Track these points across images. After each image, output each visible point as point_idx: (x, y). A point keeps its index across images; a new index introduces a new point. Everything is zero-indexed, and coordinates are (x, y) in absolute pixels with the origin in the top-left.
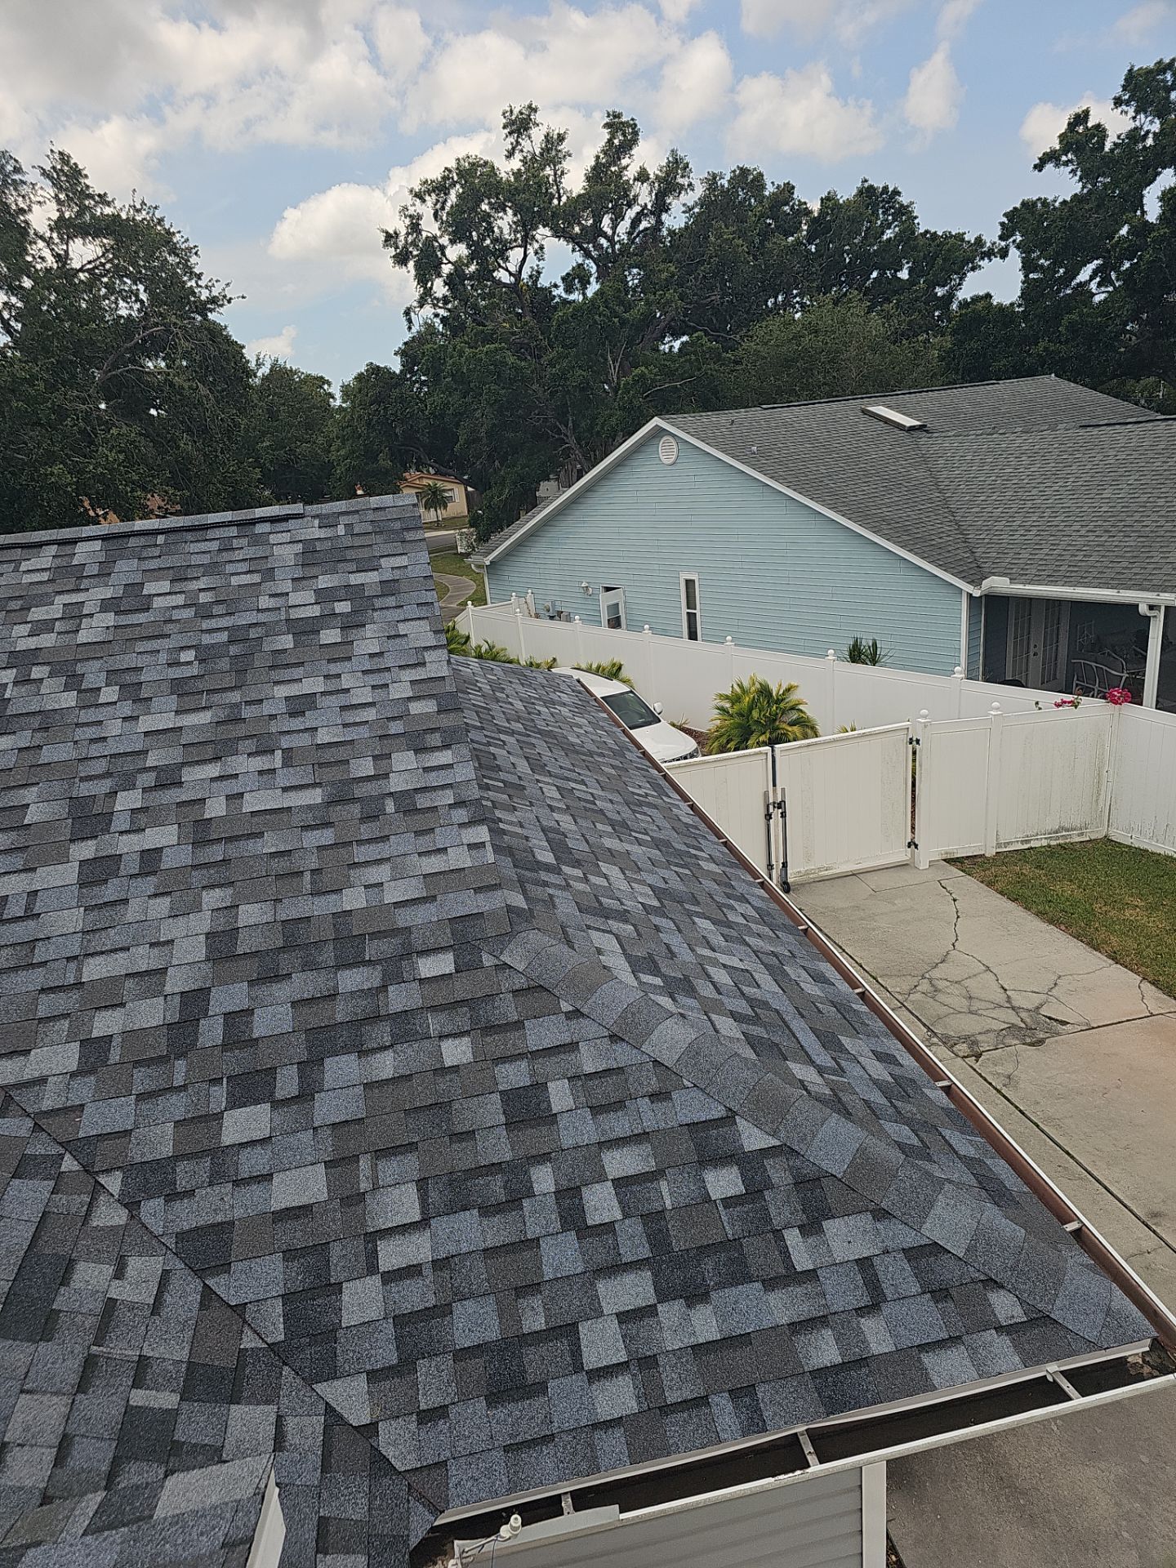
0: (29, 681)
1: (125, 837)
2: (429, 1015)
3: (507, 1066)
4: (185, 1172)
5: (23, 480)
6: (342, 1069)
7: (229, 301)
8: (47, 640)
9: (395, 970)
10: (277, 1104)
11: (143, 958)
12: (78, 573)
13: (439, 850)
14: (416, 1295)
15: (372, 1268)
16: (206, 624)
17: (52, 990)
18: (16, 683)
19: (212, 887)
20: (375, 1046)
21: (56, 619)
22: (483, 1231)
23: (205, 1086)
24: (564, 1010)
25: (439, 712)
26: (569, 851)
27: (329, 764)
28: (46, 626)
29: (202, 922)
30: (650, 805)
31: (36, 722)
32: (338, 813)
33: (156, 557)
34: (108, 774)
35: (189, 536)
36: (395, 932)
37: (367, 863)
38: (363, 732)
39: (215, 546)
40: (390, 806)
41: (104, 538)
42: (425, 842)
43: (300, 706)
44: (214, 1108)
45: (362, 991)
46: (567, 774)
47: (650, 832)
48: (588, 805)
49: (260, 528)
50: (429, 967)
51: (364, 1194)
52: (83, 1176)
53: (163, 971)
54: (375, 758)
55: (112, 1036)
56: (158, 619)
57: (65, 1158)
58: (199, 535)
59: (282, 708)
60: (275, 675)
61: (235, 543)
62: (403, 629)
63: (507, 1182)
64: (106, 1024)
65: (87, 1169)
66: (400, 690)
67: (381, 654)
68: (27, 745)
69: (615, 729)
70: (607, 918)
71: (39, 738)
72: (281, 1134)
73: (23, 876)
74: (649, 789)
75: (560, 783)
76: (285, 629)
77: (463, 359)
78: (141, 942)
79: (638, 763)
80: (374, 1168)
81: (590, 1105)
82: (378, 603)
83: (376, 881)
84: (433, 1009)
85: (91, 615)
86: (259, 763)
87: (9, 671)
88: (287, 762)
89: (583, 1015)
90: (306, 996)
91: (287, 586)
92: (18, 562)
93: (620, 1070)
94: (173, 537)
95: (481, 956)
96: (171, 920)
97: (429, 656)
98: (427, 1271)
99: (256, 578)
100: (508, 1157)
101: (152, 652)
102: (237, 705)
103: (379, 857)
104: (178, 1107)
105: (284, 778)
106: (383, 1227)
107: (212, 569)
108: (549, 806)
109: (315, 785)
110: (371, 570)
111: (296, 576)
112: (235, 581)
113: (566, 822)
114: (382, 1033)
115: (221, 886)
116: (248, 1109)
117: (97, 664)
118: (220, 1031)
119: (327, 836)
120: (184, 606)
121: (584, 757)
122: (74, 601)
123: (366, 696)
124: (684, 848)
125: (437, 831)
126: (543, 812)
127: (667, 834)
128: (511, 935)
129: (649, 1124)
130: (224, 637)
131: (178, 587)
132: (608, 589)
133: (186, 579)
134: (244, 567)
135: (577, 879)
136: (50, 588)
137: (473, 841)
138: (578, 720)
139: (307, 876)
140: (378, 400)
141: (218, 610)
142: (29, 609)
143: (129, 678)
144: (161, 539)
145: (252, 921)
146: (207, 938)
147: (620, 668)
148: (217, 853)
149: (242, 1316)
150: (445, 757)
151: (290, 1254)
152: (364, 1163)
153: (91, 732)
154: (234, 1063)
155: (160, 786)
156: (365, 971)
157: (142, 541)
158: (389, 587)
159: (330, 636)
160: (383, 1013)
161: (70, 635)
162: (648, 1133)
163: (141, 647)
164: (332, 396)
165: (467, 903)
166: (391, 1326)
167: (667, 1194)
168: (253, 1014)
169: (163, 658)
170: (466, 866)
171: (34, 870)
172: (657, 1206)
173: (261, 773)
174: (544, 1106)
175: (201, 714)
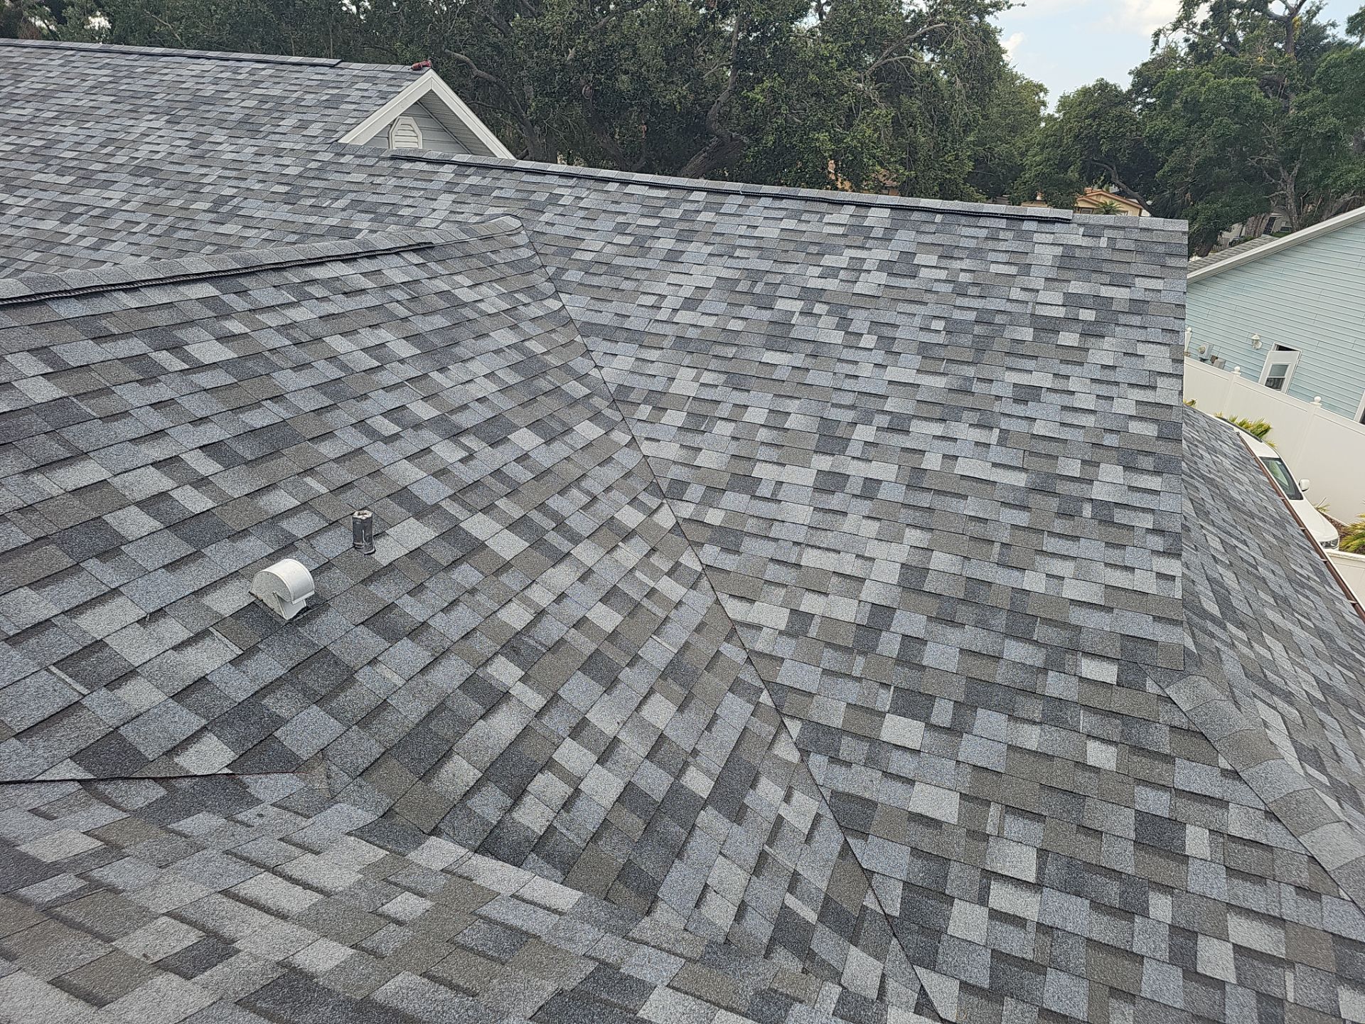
0: (811, 314)
1: (855, 462)
2: (1082, 712)
3: (1148, 789)
4: (848, 747)
5: (795, 140)
6: (989, 722)
7: (1009, 8)
8: (831, 284)
9: (1059, 658)
10: (931, 727)
11: (850, 565)
12: (866, 232)
13: (1126, 567)
14: (1018, 943)
15: (983, 900)
16: (960, 301)
17: (779, 562)
18: (801, 313)
19: (915, 527)
20: (1026, 717)
21: (842, 268)
22: (1091, 922)
23: (876, 686)
24: (1221, 765)
25: (1158, 438)
26: (1234, 610)
27: (1038, 455)
28: (831, 272)
29: (901, 553)
30: (1311, 589)
31: (809, 348)
32: (1036, 500)
33: (931, 233)
34: (853, 407)
35: (963, 220)
36: (1065, 625)
37: (1053, 555)
38: (1078, 436)
39: (984, 233)
40: (1087, 511)
41: (893, 208)
42: (1114, 555)
43: (1026, 394)
44: (879, 706)
45: (1024, 664)
46: (1229, 528)
47: (1313, 619)
48: (1250, 569)
49: (1027, 226)
50: (1090, 669)
51: (988, 835)
52: (773, 713)
53: (862, 580)
54: (1084, 462)
55: (814, 615)
56: (921, 287)
57: (764, 693)
58: (972, 220)
59: (1009, 392)
60: (1010, 361)
61: (1002, 235)
62: (1141, 349)
63: (1124, 892)
64: (810, 603)
65: (778, 709)
66: (1125, 406)
67: (1114, 367)
68: (799, 366)
69: (1276, 496)
70: (1273, 693)
71: (809, 362)
72: (928, 753)
73: (775, 467)
74: (1311, 572)
75: (1223, 536)
76: (1028, 322)
77: (1203, 89)
78: (850, 550)
79: (1300, 541)
80: (1002, 819)
81: (1227, 864)
82: (1123, 319)
83: (1059, 574)
84: (1086, 707)
85: (869, 271)
86: (979, 435)
87: (798, 302)
88: (1002, 442)
89: (1240, 778)
90: (973, 648)
91: (1039, 284)
92: (823, 214)
93: (1269, 848)
94: (950, 218)
95: (1145, 681)
96: (876, 542)
97: (1161, 382)
98: (1031, 928)
99: (1013, 270)
100: (1131, 870)
101: (909, 314)
102: (970, 379)
103: (1066, 553)
104: (852, 692)
105: (997, 454)
106: (1000, 872)
107: (976, 253)
108: (1214, 557)
109: (1022, 469)
110: (1123, 286)
111: (1049, 276)
112: (994, 268)
113: (1230, 579)
114: (1035, 709)
115: (922, 528)
116: (906, 720)
117: (864, 313)
118: (897, 647)
119: (1022, 518)
120: (945, 281)
121: (1245, 517)
122: (859, 256)
123: (1088, 402)
124: (1348, 649)
125: (1128, 549)
126: (1208, 561)
127: (1329, 626)
128: (1183, 674)
129: (1289, 911)
130: (972, 316)
131: (944, 263)
132: (1281, 348)
133: (952, 258)
134: (1003, 257)
135: (1242, 641)
136: (842, 242)
137: (1163, 571)
138: (1239, 475)
139: (997, 547)
140: (1093, 116)
141: (973, 291)
142: (823, 255)
143: (888, 332)
144: (939, 218)
145: (941, 568)
146: (902, 568)
147: (1266, 431)
148: (925, 500)
149: (869, 880)
150: (1154, 483)
151: (916, 852)
152: (994, 810)
153: (849, 369)
154: (901, 677)
155: (890, 429)
156: (1031, 648)
157: (924, 216)
158: (1137, 306)
159: (1069, 338)
160: (1039, 692)
161: (850, 284)
162: (1284, 920)
163: (902, 307)
164: (1044, 104)
165: (1144, 627)
166: (990, 956)
167: (1290, 987)
168: (926, 644)
169: (917, 321)
170: (1150, 592)
171: (784, 465)
172: (1277, 992)
173: (977, 444)
174: (1177, 843)
175: (938, 378)
